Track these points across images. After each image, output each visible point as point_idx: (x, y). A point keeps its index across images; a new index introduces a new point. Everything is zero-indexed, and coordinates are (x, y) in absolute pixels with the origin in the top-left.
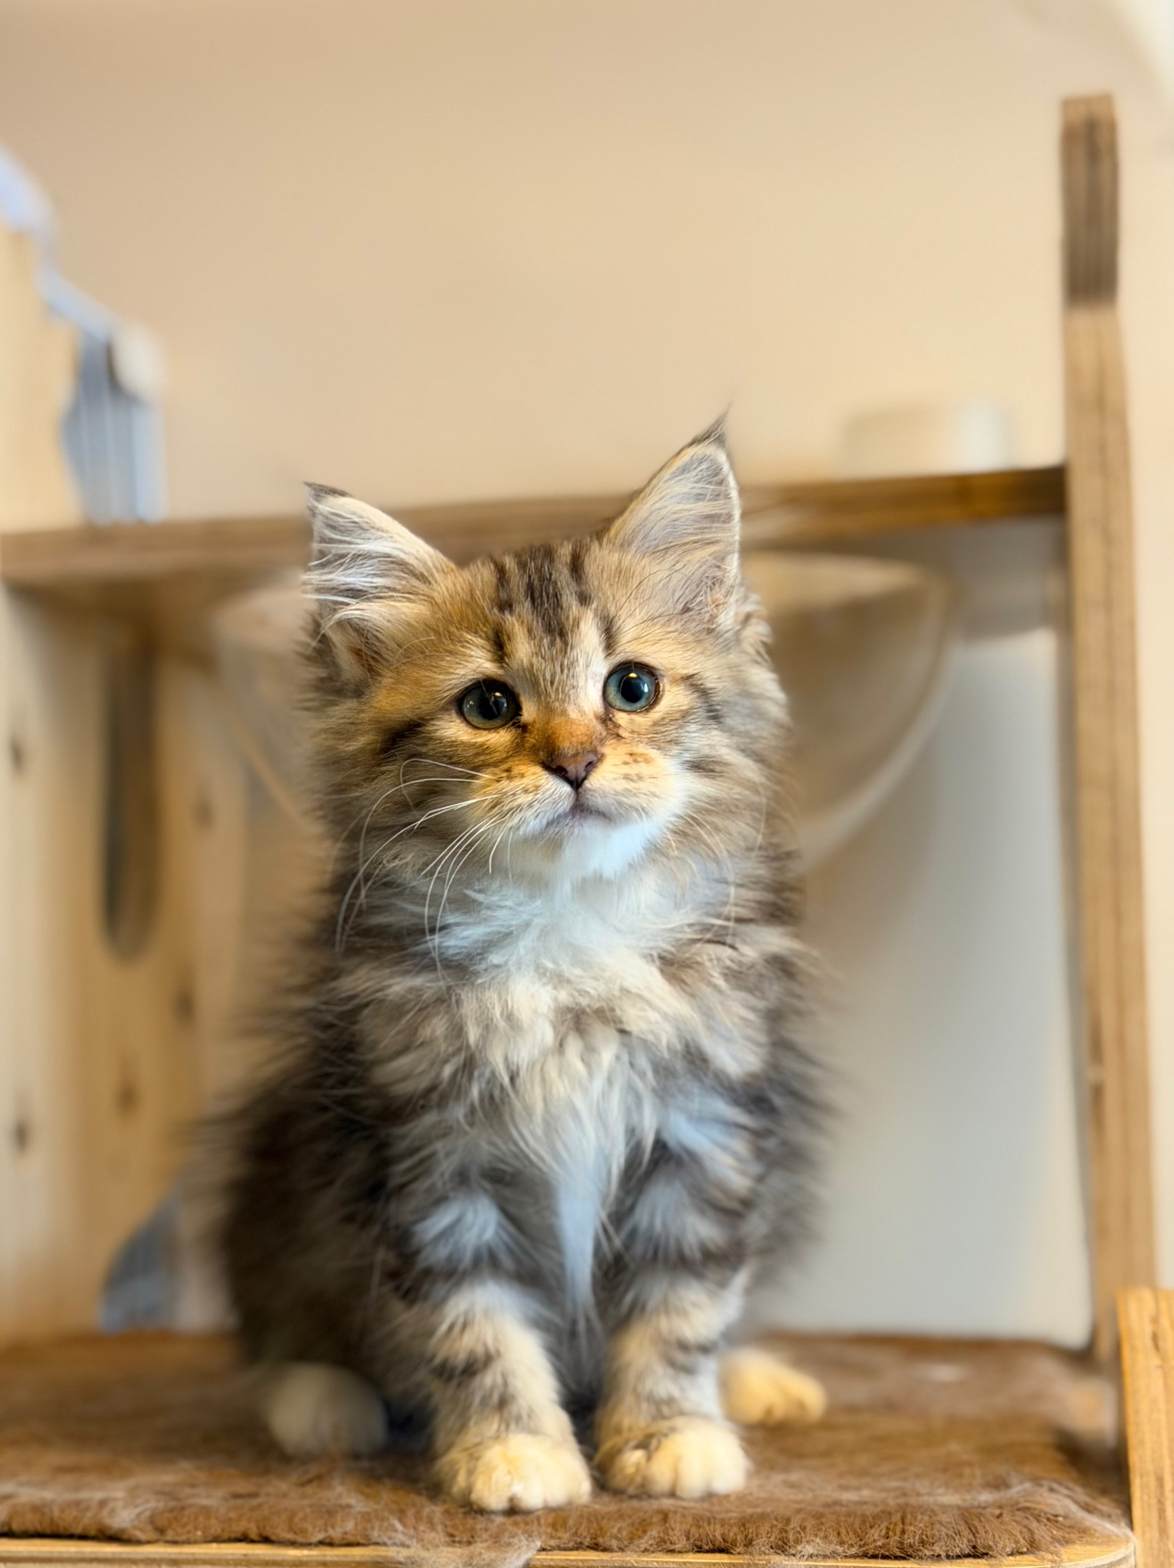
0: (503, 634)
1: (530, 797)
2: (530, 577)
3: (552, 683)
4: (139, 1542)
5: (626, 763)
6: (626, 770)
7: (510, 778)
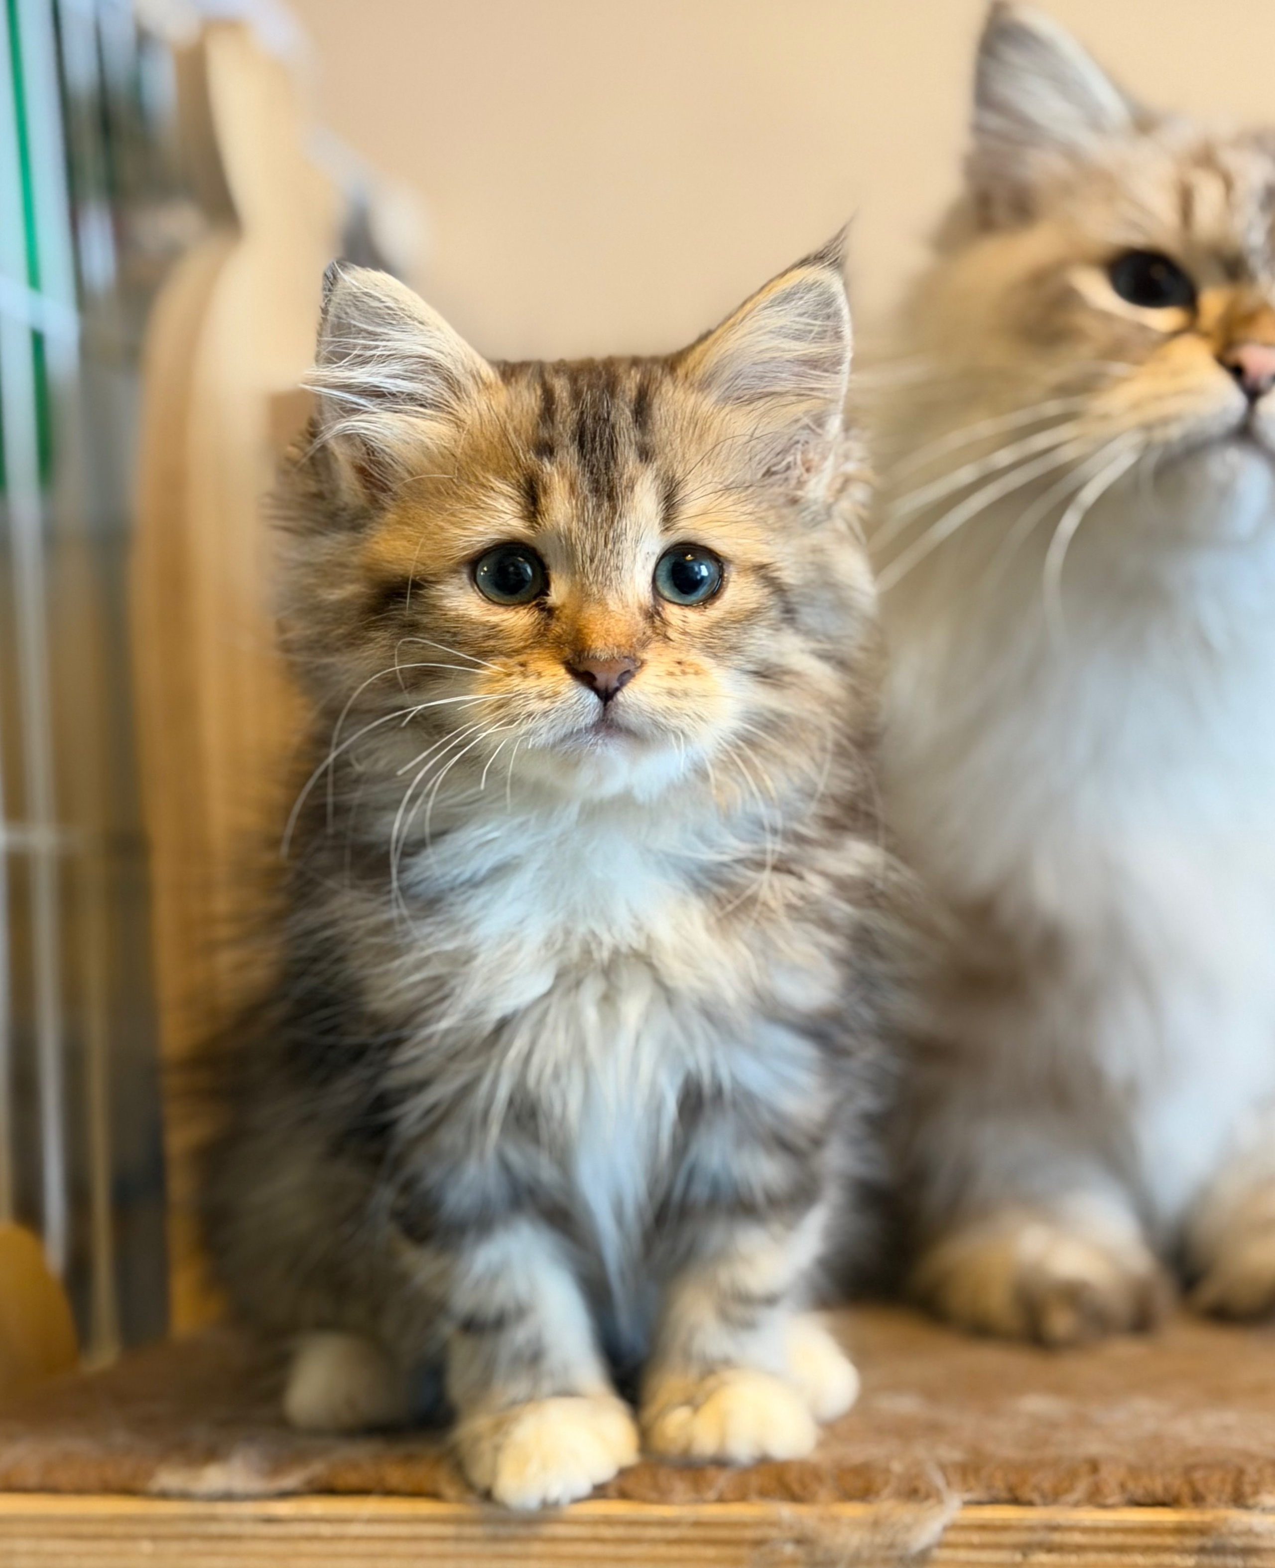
0: (537, 485)
1: (546, 704)
2: (582, 413)
3: (592, 559)
5: (670, 674)
6: (670, 683)
7: (524, 675)
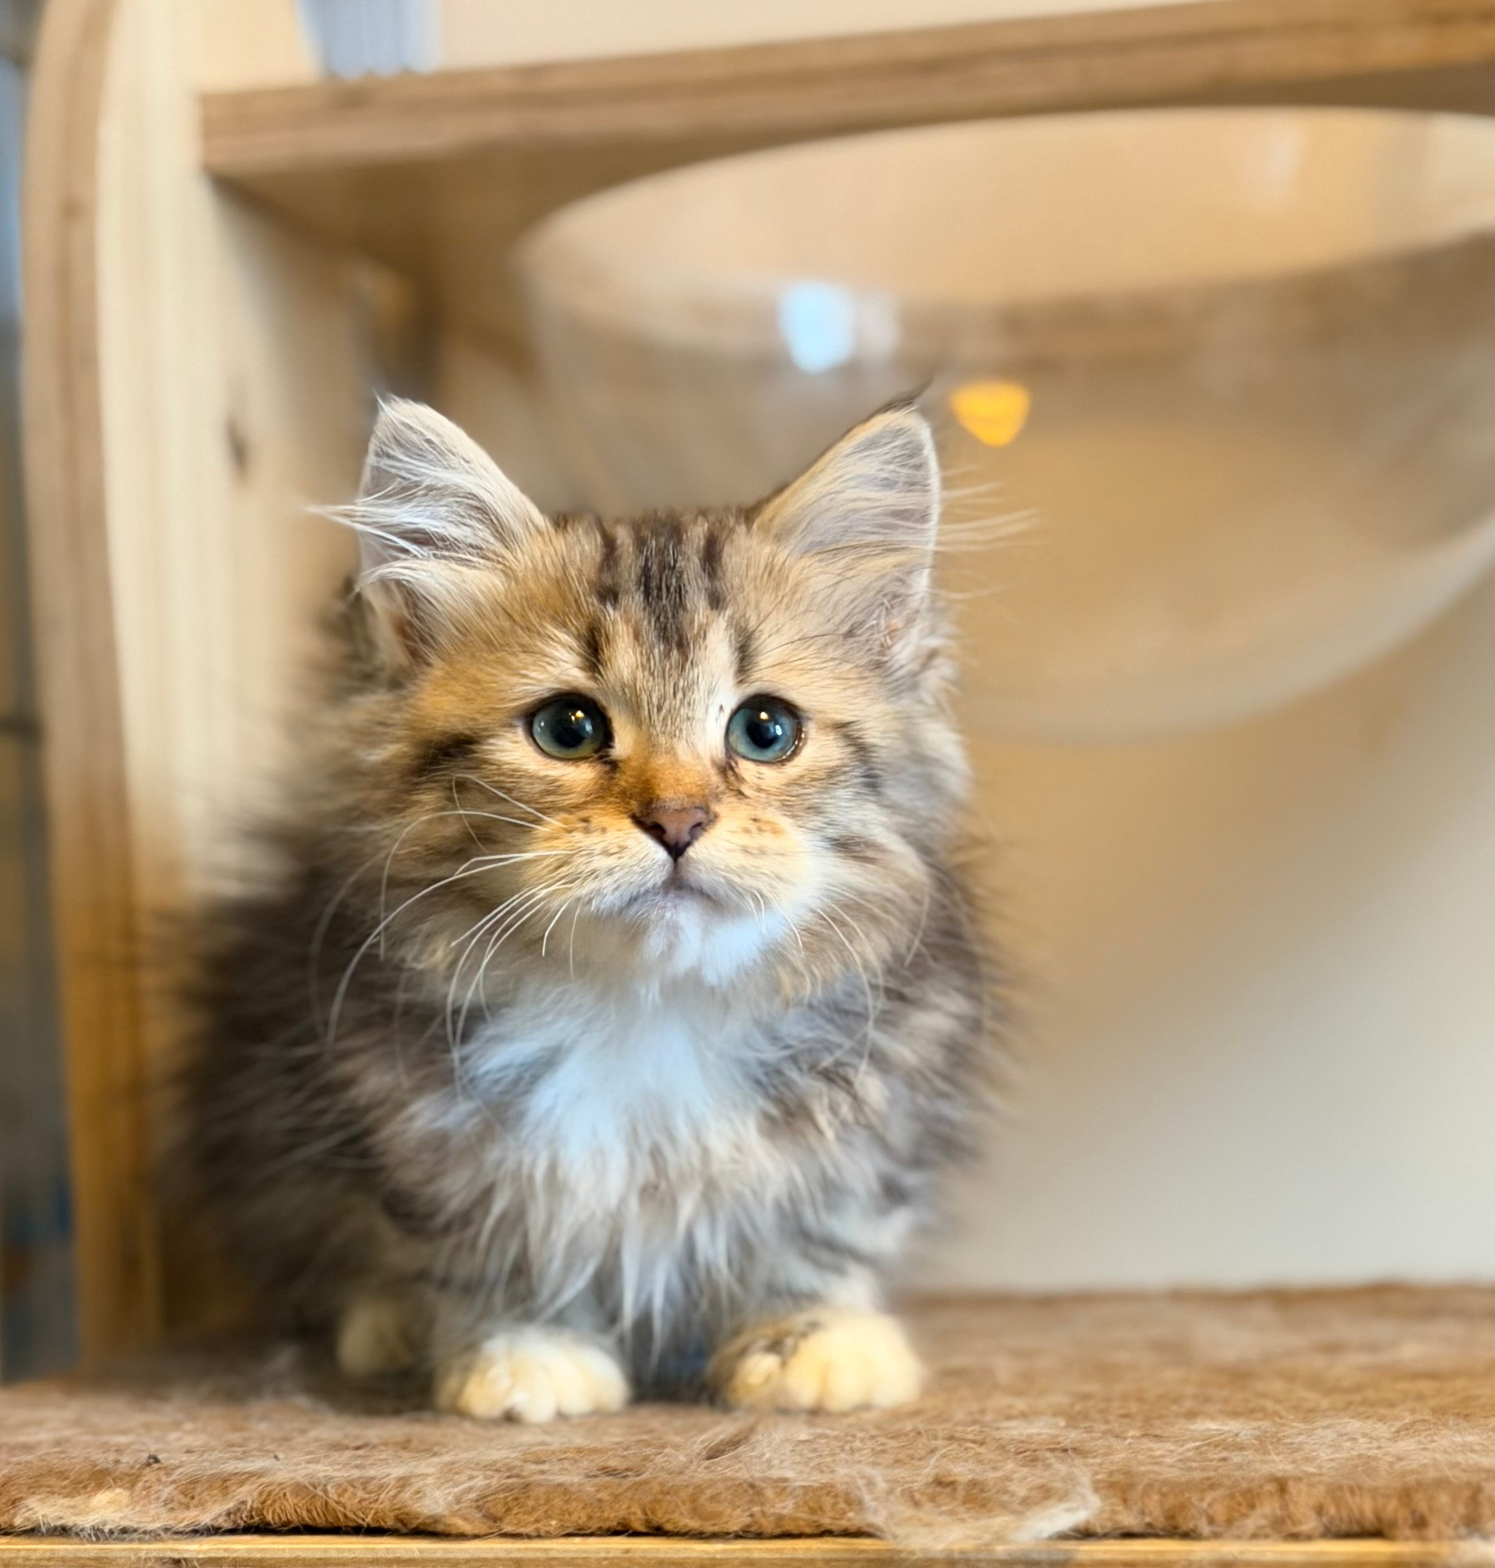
1: (611, 861)
3: (660, 709)
5: (747, 831)
6: (745, 840)
7: (587, 831)
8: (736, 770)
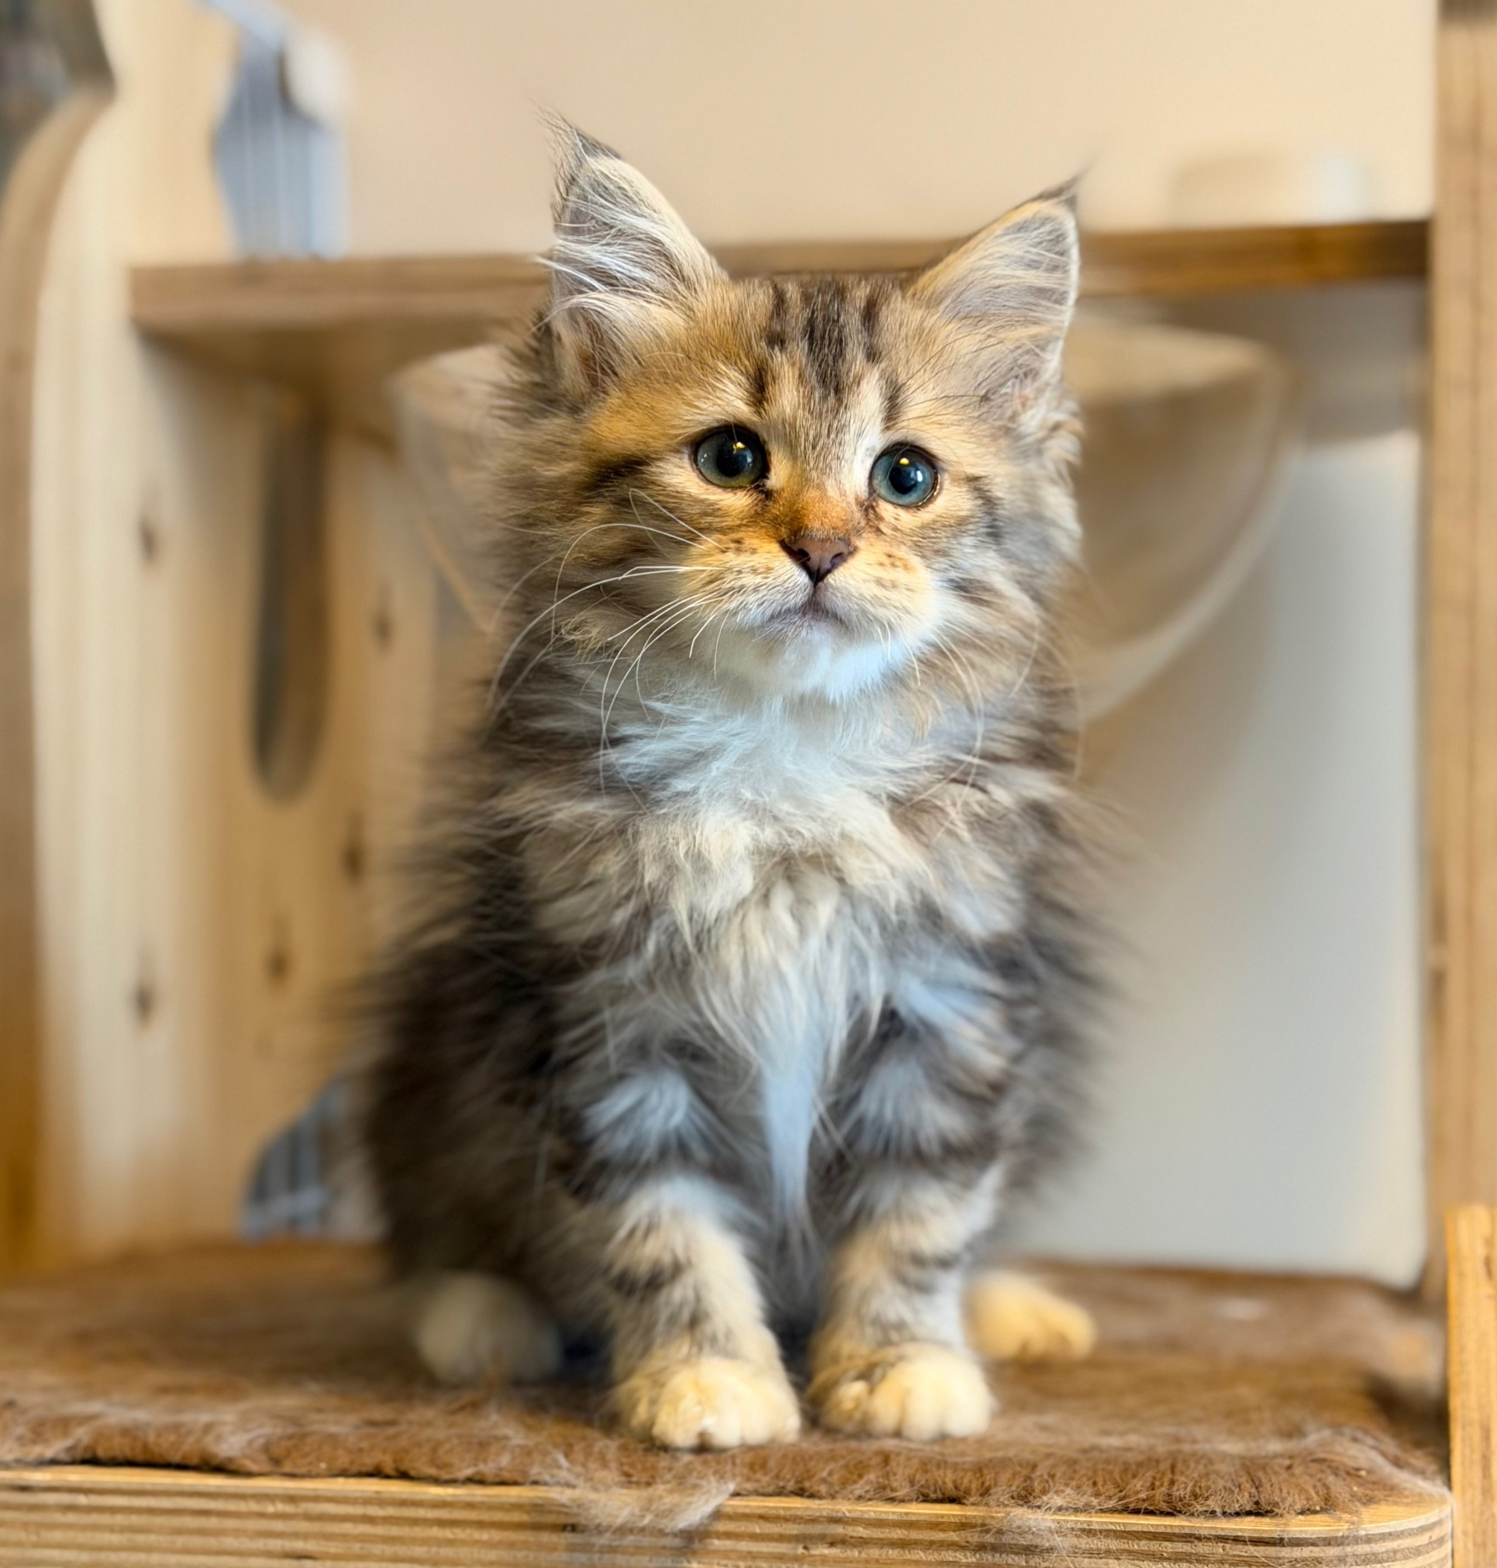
0: (767, 373)
1: (758, 579)
4: (249, 1474)
5: (881, 564)
7: (739, 552)
8: (877, 509)
